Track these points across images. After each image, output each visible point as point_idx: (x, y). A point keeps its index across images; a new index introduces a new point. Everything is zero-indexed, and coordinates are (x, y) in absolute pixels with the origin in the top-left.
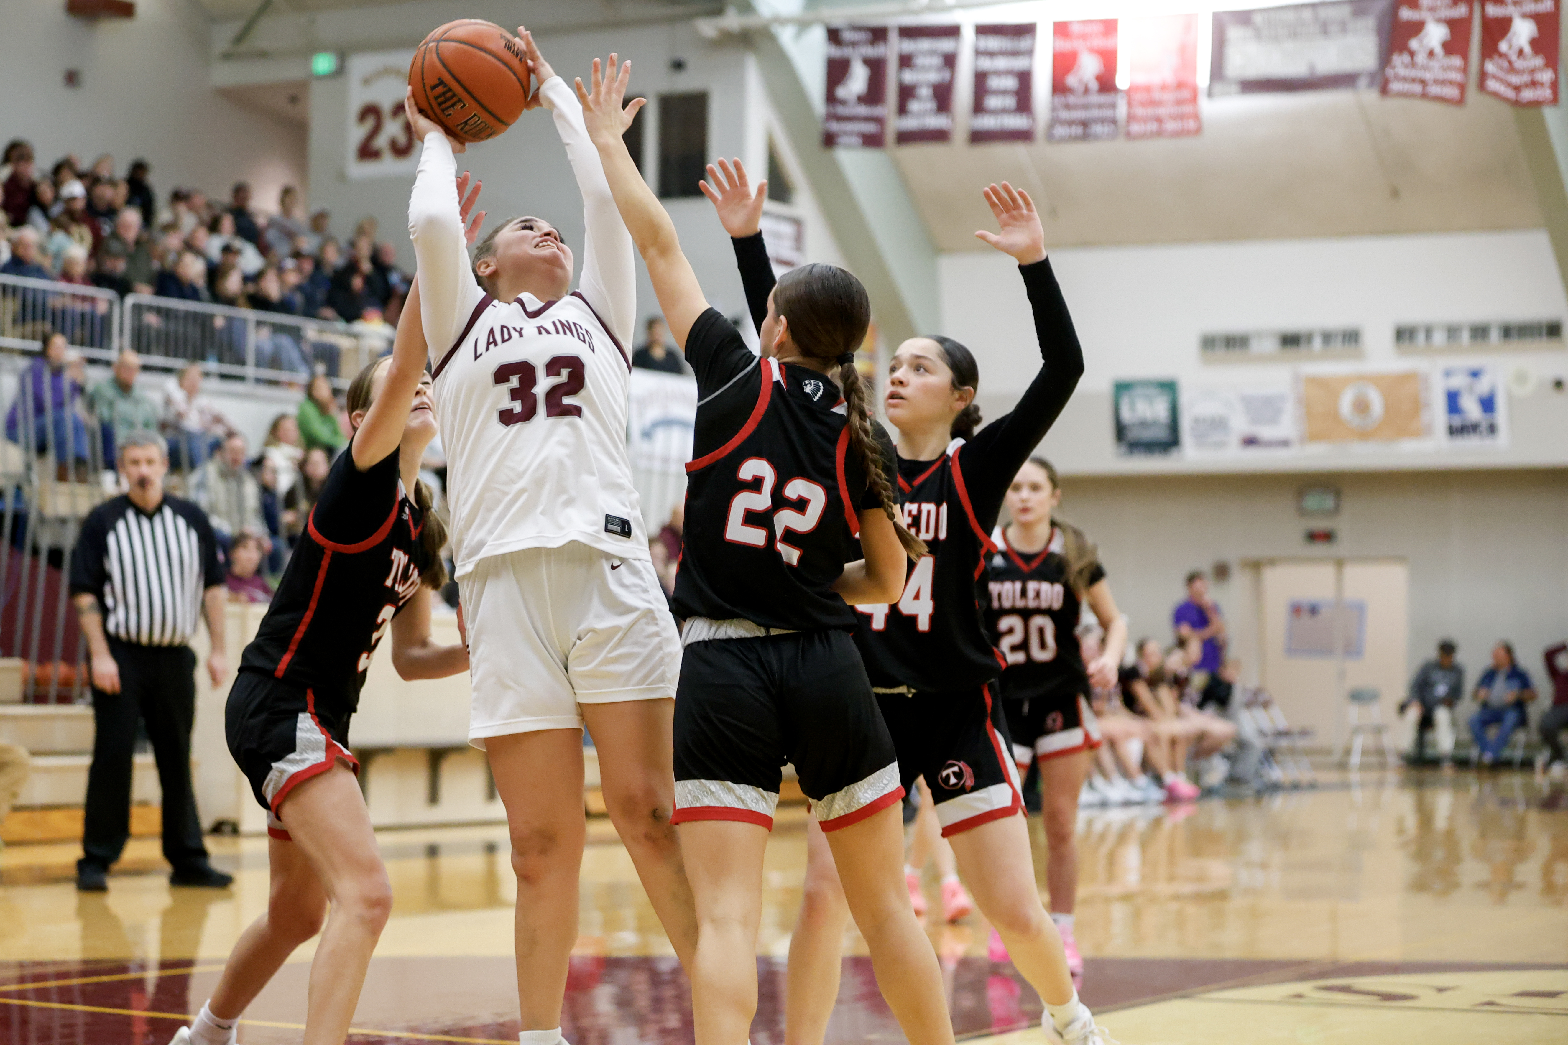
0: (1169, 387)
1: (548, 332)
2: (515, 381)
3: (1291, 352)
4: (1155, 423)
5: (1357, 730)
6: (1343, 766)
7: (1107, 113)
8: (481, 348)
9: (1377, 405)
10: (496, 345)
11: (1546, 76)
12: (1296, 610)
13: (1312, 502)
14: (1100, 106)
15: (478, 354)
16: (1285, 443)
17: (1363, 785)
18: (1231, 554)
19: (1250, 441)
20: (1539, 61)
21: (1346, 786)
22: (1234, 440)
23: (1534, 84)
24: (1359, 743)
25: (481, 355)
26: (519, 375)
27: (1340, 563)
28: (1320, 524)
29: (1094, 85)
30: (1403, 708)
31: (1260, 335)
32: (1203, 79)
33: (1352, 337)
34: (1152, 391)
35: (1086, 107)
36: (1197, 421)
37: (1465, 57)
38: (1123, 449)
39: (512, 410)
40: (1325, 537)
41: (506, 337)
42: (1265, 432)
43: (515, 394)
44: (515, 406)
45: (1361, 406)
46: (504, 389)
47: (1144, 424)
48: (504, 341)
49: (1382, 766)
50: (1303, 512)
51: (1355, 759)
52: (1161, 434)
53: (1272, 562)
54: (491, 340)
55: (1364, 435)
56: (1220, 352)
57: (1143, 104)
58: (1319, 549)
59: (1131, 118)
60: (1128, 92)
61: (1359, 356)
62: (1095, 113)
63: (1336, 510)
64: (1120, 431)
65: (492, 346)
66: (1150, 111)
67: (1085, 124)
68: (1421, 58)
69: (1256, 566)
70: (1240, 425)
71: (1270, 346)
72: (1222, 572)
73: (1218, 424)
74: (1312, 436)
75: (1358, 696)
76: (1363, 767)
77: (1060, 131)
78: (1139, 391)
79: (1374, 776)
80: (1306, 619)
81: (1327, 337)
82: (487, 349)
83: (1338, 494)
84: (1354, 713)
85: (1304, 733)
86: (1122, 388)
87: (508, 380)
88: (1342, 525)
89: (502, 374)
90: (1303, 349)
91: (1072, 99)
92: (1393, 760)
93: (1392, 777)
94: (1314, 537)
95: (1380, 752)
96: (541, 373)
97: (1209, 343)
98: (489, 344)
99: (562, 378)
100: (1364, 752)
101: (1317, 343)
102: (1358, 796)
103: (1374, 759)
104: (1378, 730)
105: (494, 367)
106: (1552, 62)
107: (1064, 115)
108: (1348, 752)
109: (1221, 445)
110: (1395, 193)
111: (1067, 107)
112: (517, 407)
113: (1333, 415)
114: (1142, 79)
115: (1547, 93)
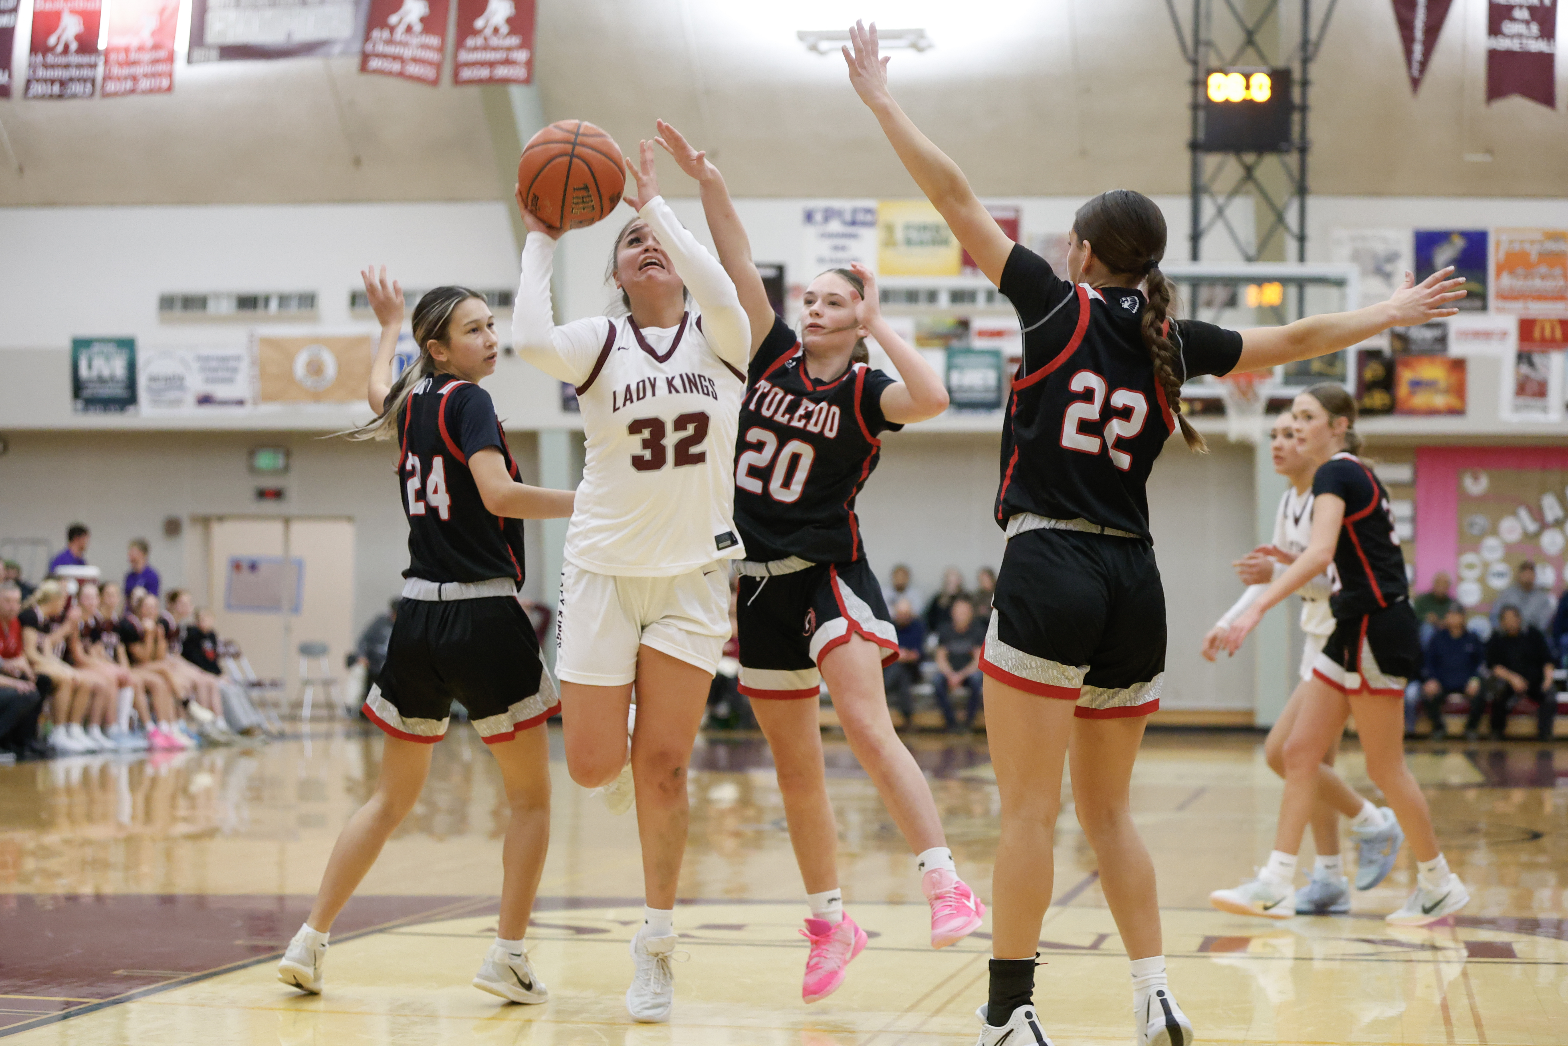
0: (127, 345)
1: (677, 391)
2: (646, 434)
3: (248, 313)
4: (112, 378)
5: (307, 683)
6: (293, 718)
7: (85, 73)
8: (620, 402)
9: (330, 368)
10: (632, 402)
11: (521, 56)
12: (237, 566)
13: (266, 460)
14: (79, 66)
15: (617, 407)
16: (240, 403)
17: (313, 736)
18: (183, 511)
19: (205, 400)
20: (514, 41)
21: (297, 737)
22: (190, 399)
23: (507, 62)
24: (310, 695)
25: (619, 408)
26: (650, 429)
27: (287, 521)
28: (270, 483)
29: (74, 46)
30: (351, 661)
31: (218, 296)
32: (181, 43)
33: (308, 300)
34: (111, 348)
35: (67, 66)
36: (153, 379)
37: (442, 34)
38: (80, 404)
39: (643, 457)
40: (277, 494)
41: (641, 395)
42: (221, 391)
43: (646, 444)
44: (646, 454)
45: (315, 368)
46: (637, 439)
47: (101, 380)
48: (638, 399)
49: (331, 719)
50: (253, 470)
51: (306, 712)
52: (118, 391)
53: (221, 519)
54: (628, 397)
55: (317, 397)
56: (178, 312)
57: (120, 64)
58: (270, 506)
59: (106, 78)
60: (107, 53)
61: (315, 319)
62: (74, 73)
63: (286, 469)
64: (78, 387)
65: (628, 403)
66: (126, 71)
67: (63, 83)
68: (399, 34)
69: (205, 521)
70: (196, 384)
71: (227, 307)
72: (173, 527)
73: (175, 382)
74: (266, 397)
75: (308, 650)
76: (314, 719)
77: (37, 89)
78: (96, 348)
79: (322, 727)
80: (246, 574)
81: (283, 300)
82: (624, 405)
83: (288, 454)
84: (304, 666)
85: (274, 684)
86: (80, 345)
87: (641, 432)
88: (291, 483)
89: (635, 427)
90: (260, 311)
91: (50, 58)
92: (340, 712)
93: (339, 728)
94: (263, 494)
95: (330, 706)
96: (669, 427)
97: (167, 303)
98: (626, 400)
99: (689, 431)
100: (314, 706)
101: (274, 304)
102: (308, 745)
103: (324, 712)
104: (327, 683)
105: (629, 420)
106: (527, 43)
107: (41, 73)
108: (298, 705)
109: (177, 402)
110: (357, 162)
111: (46, 66)
112: (647, 454)
113: (288, 376)
114: (120, 41)
115: (519, 72)
